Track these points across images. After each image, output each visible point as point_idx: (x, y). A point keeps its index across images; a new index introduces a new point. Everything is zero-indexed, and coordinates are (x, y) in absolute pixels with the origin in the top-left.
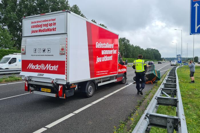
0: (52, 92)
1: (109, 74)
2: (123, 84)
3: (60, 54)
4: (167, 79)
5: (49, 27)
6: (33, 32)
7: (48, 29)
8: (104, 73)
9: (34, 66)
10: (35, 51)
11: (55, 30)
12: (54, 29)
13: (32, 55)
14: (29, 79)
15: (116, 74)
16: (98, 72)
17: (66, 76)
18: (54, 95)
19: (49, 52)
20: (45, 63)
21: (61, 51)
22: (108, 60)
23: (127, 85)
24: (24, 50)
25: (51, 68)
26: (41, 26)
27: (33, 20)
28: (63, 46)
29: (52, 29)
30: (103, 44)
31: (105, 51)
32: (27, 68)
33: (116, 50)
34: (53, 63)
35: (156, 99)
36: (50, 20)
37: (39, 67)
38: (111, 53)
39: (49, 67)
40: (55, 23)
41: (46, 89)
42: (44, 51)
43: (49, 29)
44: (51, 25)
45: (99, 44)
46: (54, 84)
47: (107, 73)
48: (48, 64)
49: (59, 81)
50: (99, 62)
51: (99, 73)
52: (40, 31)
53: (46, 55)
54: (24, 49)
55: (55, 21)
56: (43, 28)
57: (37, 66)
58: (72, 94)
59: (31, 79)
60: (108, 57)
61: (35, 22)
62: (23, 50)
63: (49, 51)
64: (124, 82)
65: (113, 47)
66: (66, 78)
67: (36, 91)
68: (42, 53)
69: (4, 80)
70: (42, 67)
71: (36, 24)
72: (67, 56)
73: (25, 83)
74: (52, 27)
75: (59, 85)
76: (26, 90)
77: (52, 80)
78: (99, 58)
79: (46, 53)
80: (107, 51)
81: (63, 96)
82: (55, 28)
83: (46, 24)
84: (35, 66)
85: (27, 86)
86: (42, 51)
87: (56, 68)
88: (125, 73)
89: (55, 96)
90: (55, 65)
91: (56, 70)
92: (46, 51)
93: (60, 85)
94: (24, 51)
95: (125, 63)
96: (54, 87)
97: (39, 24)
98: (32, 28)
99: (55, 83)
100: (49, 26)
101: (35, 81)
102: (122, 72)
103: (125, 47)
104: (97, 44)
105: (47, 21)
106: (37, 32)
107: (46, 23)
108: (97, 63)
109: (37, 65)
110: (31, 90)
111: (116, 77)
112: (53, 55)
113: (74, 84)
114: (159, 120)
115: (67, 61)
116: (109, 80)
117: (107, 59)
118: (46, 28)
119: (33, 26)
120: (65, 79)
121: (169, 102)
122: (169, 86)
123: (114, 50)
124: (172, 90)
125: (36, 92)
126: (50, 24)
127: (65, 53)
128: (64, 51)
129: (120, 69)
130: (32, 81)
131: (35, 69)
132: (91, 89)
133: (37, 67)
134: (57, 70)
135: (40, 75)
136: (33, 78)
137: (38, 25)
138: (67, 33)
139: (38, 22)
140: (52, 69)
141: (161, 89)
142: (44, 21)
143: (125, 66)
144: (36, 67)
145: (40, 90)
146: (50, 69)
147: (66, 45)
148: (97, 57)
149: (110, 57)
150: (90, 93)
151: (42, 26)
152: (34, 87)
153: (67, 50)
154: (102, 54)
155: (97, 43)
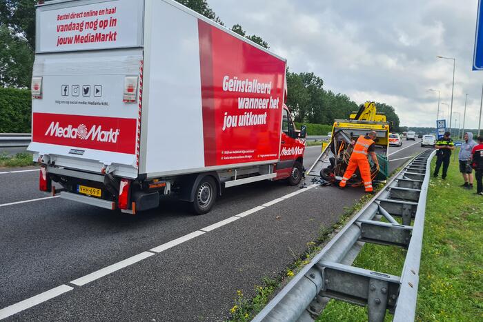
0: (105, 196)
1: (255, 158)
2: (291, 185)
3: (124, 100)
4: (401, 178)
5: (100, 30)
6: (61, 41)
7: (97, 34)
8: (242, 154)
9: (61, 128)
10: (65, 90)
11: (115, 40)
12: (112, 37)
13: (57, 102)
14: (49, 162)
15: (276, 161)
16: (227, 152)
17: (138, 156)
18: (108, 205)
19: (99, 94)
20: (89, 121)
21: (127, 92)
22: (255, 124)
23: (303, 188)
24: (39, 87)
25: (103, 136)
26: (79, 27)
27: (62, 12)
28: (130, 80)
29: (107, 35)
30: (244, 82)
31: (248, 99)
32: (46, 134)
33: (278, 100)
34: (107, 123)
35: (359, 227)
36: (101, 12)
37: (74, 133)
38: (264, 107)
39: (96, 132)
40: (115, 20)
41: (90, 189)
42: (86, 91)
43: (100, 34)
44: (104, 24)
45: (231, 81)
46: (107, 177)
47: (249, 157)
48: (94, 126)
49: (120, 169)
50: (229, 126)
51: (229, 155)
52: (78, 39)
53: (91, 103)
54: (40, 84)
55: (114, 16)
56: (84, 33)
57: (69, 129)
58: (155, 204)
59: (54, 163)
60: (256, 116)
61: (67, 17)
62: (36, 88)
63: (98, 91)
64: (295, 182)
65: (269, 92)
66: (138, 164)
67: (67, 193)
68: (81, 98)
69: (4, 163)
70: (81, 132)
71: (68, 22)
72: (140, 106)
73: (41, 172)
74: (106, 31)
75: (120, 179)
76: (42, 188)
77: (103, 167)
78: (230, 117)
79: (91, 97)
80: (252, 100)
81: (130, 208)
82: (115, 34)
83: (92, 22)
84: (64, 129)
85: (44, 178)
86: (82, 92)
87: (114, 136)
88: (300, 158)
89: (111, 208)
90: (111, 130)
91: (113, 141)
92: (92, 91)
93: (124, 179)
94: (39, 90)
95: (299, 135)
96: (109, 185)
97: (76, 21)
98: (58, 31)
99: (111, 173)
100: (100, 27)
101: (66, 168)
102: (292, 156)
103: (312, 98)
104: (227, 81)
105: (95, 13)
106: (70, 41)
107: (92, 19)
108: (224, 129)
109: (70, 126)
110: (56, 188)
111: (276, 168)
112: (106, 104)
113: (160, 179)
114: (349, 282)
115: (140, 120)
116: (257, 174)
117: (251, 120)
118: (93, 32)
119: (62, 26)
120: (135, 166)
121: (390, 235)
122: (403, 195)
123: (272, 100)
124: (405, 206)
125: (65, 195)
126: (102, 21)
127: (136, 98)
128: (134, 92)
129: (287, 149)
130: (58, 166)
131: (65, 136)
132: (205, 193)
133: (69, 132)
134: (115, 142)
135: (76, 152)
136: (59, 159)
137: (74, 24)
138: (142, 48)
139: (73, 16)
140: (105, 140)
141: (379, 202)
142: (87, 14)
143: (301, 141)
144: (66, 133)
145: (75, 191)
146: (99, 138)
147: (140, 78)
148: (226, 114)
149: (260, 116)
150: (203, 204)
151: (84, 27)
152: (63, 183)
153: (141, 91)
154: (239, 108)
155: (226, 78)
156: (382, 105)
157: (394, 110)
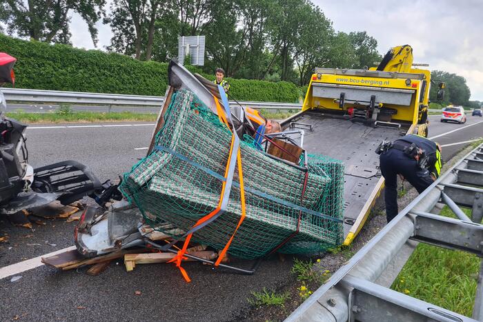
156: (452, 75)
157: (465, 81)
